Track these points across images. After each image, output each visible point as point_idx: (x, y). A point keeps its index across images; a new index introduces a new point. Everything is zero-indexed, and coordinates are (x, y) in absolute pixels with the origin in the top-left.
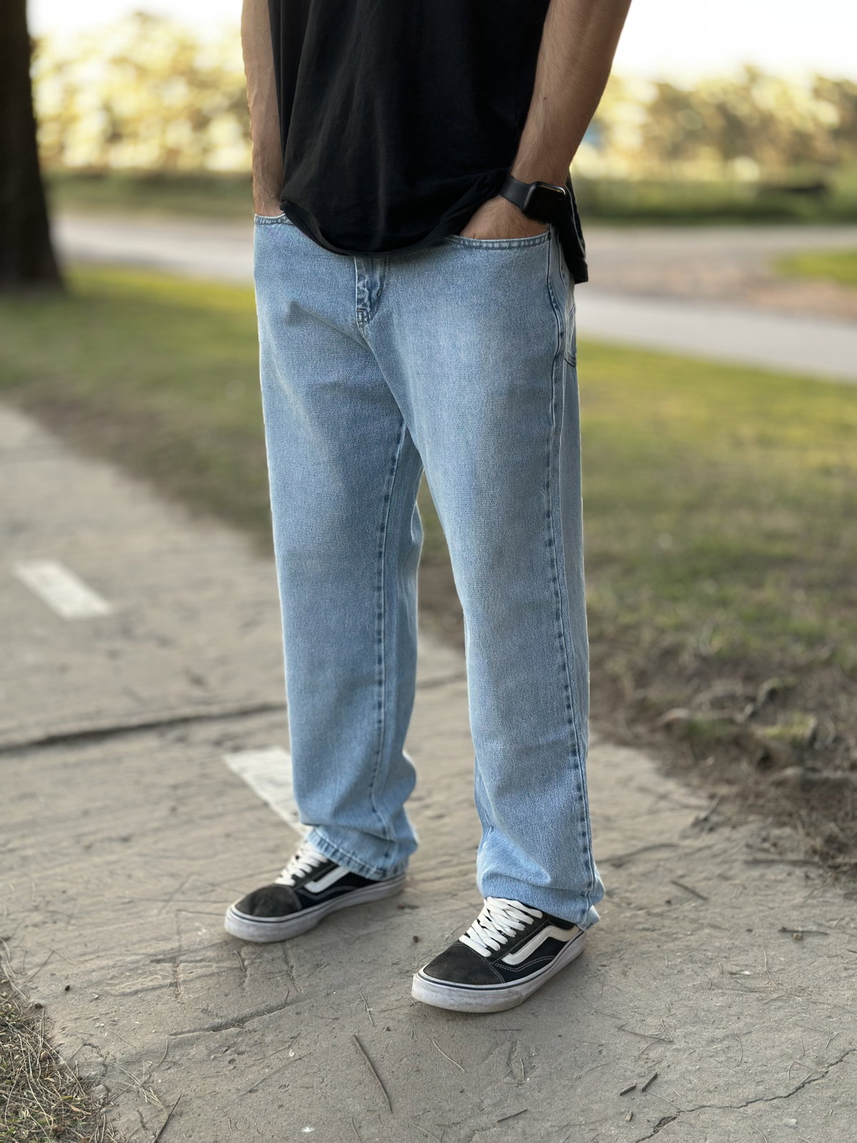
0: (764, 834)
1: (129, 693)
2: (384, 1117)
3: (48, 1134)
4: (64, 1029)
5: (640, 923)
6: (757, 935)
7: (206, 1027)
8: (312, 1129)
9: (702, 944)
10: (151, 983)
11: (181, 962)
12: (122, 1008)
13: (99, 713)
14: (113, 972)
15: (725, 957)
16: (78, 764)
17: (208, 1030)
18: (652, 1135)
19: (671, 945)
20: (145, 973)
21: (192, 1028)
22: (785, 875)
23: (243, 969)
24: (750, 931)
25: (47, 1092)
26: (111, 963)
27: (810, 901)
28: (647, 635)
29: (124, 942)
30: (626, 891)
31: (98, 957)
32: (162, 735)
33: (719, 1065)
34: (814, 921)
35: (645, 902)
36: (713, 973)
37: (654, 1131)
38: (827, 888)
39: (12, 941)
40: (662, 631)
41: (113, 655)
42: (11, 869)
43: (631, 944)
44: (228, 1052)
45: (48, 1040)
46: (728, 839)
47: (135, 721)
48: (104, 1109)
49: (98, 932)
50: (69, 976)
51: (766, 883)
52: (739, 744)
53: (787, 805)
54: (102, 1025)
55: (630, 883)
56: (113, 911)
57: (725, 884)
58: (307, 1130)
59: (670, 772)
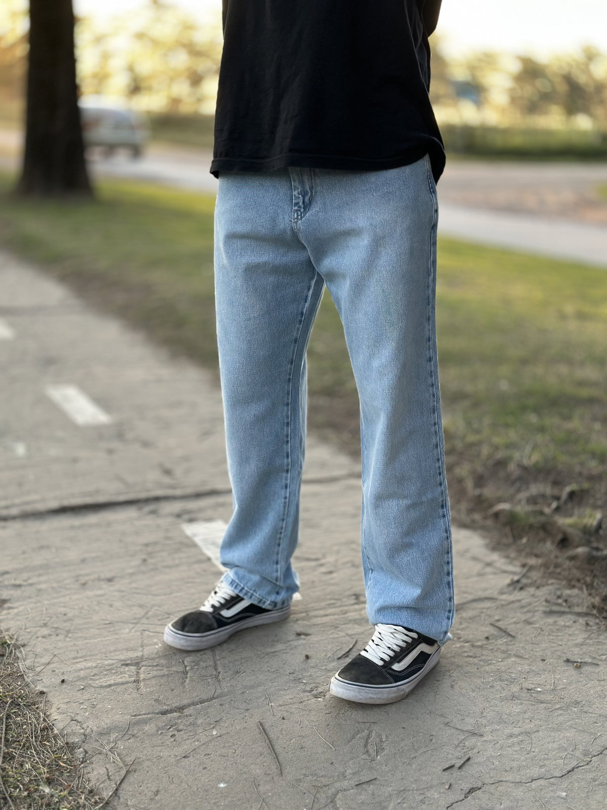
0: (559, 593)
1: (119, 478)
2: (276, 779)
3: (42, 780)
4: (58, 709)
5: (465, 652)
6: (549, 663)
7: (157, 711)
8: (225, 785)
9: (509, 668)
10: (120, 680)
11: (143, 666)
12: (99, 696)
13: (97, 492)
14: (95, 671)
15: (525, 678)
16: (81, 527)
17: (158, 714)
18: (463, 800)
19: (487, 668)
20: (117, 672)
21: (147, 712)
22: (571, 622)
23: (185, 673)
24: (543, 660)
25: (43, 752)
26: (94, 665)
27: (588, 641)
28: (485, 450)
29: (104, 650)
30: (458, 630)
31: (85, 660)
32: (140, 509)
33: (514, 753)
34: (590, 656)
35: (471, 637)
36: (515, 689)
37: (465, 797)
38: (601, 632)
39: (26, 647)
40: (497, 448)
41: (110, 452)
42: (30, 597)
43: (458, 666)
44: (171, 729)
45: (47, 716)
46: (533, 596)
47: (122, 498)
48: (82, 765)
49: (87, 643)
50: (65, 673)
51: (557, 627)
52: (546, 529)
53: (577, 573)
54: (85, 707)
55: (461, 624)
56: (98, 629)
57: (528, 627)
58: (222, 785)
59: (495, 547)
